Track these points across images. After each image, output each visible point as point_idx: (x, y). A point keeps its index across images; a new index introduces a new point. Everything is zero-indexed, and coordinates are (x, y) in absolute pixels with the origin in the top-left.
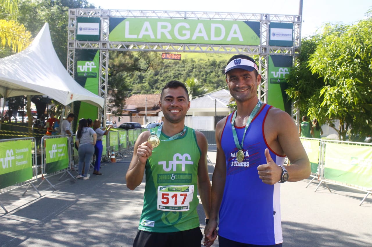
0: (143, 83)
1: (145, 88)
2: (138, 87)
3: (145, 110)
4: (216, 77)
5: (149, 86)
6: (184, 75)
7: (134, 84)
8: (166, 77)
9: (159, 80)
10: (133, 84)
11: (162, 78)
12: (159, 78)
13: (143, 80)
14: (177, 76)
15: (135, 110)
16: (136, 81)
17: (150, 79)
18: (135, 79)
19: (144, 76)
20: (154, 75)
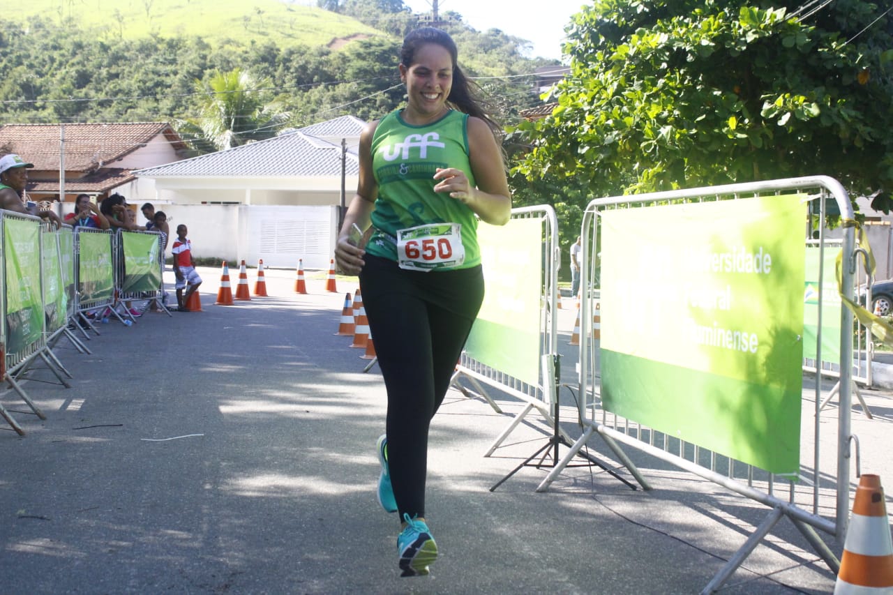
0: (37, 109)
3: (57, 181)
6: (174, 88)
8: (116, 94)
9: (91, 100)
11: (102, 96)
12: (92, 93)
13: (39, 98)
14: (149, 89)
16: (16, 103)
17: (62, 94)
18: (11, 96)
19: (41, 86)
20: (74, 85)
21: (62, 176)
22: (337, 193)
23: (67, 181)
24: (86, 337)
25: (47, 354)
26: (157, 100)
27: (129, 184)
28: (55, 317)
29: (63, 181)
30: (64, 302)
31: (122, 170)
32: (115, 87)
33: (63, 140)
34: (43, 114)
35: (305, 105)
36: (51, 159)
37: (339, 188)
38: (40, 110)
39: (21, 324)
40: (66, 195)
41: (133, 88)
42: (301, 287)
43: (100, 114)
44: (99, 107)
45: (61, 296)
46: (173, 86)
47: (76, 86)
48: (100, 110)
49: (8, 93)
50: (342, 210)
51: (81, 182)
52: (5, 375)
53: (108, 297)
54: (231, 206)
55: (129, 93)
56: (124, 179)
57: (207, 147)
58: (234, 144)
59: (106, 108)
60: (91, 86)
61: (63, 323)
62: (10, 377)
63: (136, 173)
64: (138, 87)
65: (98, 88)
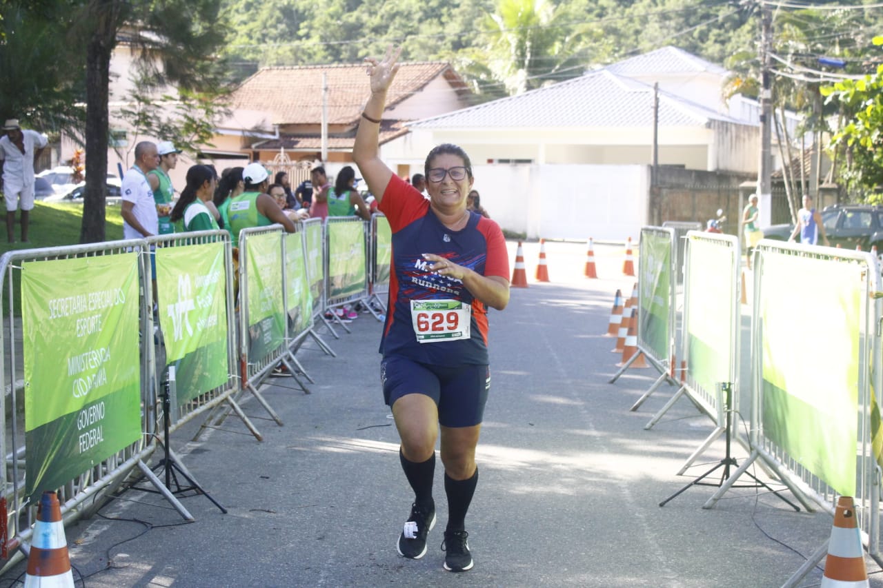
0: (300, 38)
1: (310, 56)
2: (280, 51)
3: (318, 136)
4: (591, 16)
5: (326, 50)
6: (463, 8)
7: (264, 42)
8: (393, 17)
9: (362, 25)
10: (262, 39)
11: (376, 21)
12: (365, 17)
13: (302, 25)
14: (433, 10)
15: (273, 133)
16: (273, 32)
17: (329, 20)
18: (269, 23)
19: (305, 11)
20: (343, 7)
21: (324, 131)
22: (649, 146)
23: (330, 136)
24: (334, 336)
25: (290, 360)
26: (442, 24)
27: (402, 138)
28: (299, 320)
29: (326, 136)
30: (309, 304)
31: (396, 121)
32: (392, 9)
33: (326, 89)
34: (306, 44)
35: (627, 24)
36: (313, 110)
37: (652, 143)
38: (304, 39)
39: (262, 333)
40: (329, 154)
41: (414, 10)
42: (591, 271)
43: (374, 43)
44: (373, 34)
45: (307, 298)
46: (461, 5)
47: (346, 8)
48: (374, 37)
49: (267, 20)
50: (654, 170)
51: (346, 137)
52: (247, 383)
53: (361, 290)
54: (520, 166)
55: (408, 16)
56: (396, 133)
57: (495, 91)
58: (529, 87)
59: (381, 35)
60: (363, 8)
61: (308, 325)
62: (251, 386)
63: (410, 126)
64: (420, 8)
65: (372, 11)
